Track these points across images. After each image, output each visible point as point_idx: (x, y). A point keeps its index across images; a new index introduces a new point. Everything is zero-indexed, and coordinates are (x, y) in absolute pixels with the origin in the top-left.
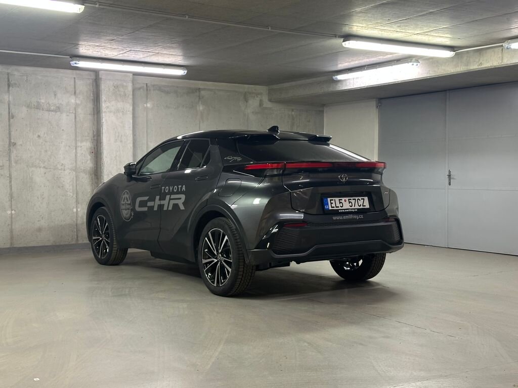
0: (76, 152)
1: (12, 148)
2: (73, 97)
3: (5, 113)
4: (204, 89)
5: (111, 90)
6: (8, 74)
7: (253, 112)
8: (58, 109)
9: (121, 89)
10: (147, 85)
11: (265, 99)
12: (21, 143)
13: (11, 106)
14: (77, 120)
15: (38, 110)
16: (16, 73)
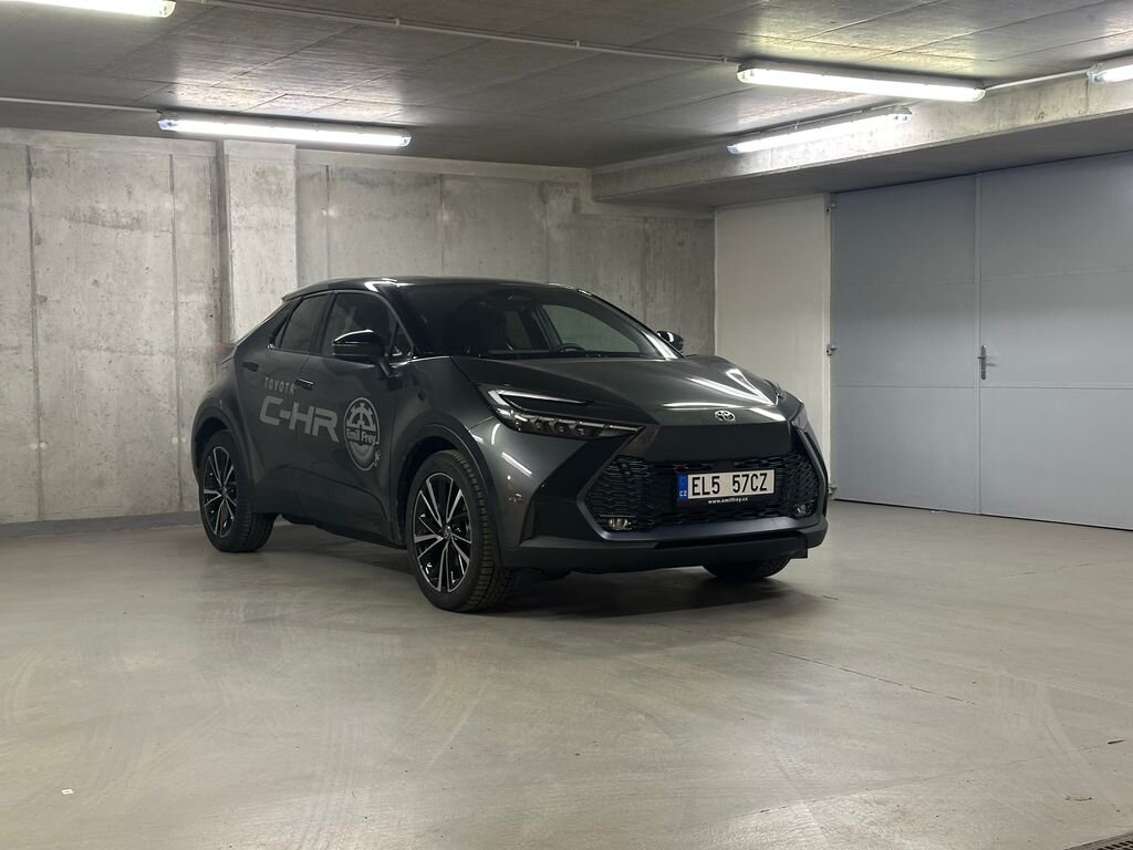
0: (176, 314)
1: (38, 307)
2: (168, 197)
3: (23, 233)
4: (453, 177)
5: (250, 179)
6: (28, 148)
7: (559, 226)
8: (137, 223)
9: (272, 179)
10: (327, 170)
11: (586, 196)
12: (58, 297)
13: (36, 218)
14: (178, 247)
15: (94, 226)
16: (45, 147)
